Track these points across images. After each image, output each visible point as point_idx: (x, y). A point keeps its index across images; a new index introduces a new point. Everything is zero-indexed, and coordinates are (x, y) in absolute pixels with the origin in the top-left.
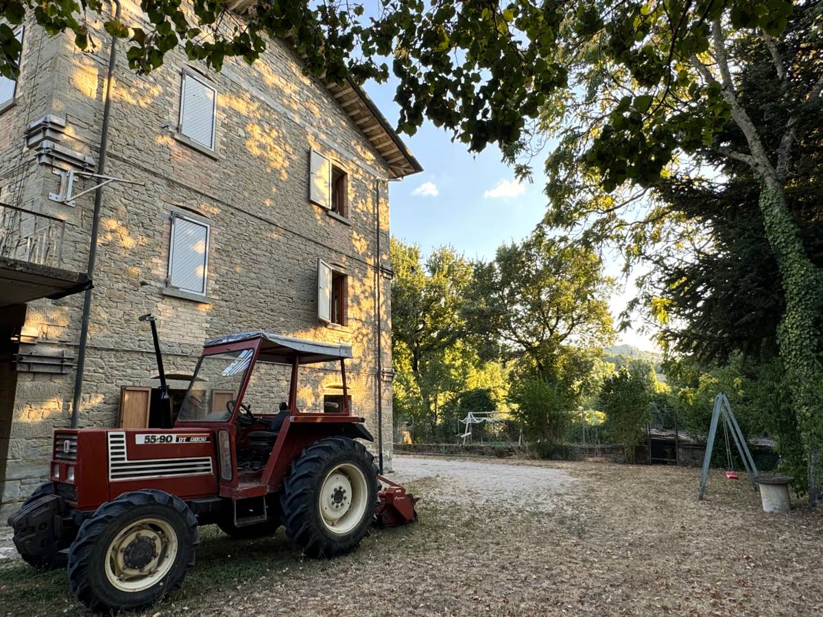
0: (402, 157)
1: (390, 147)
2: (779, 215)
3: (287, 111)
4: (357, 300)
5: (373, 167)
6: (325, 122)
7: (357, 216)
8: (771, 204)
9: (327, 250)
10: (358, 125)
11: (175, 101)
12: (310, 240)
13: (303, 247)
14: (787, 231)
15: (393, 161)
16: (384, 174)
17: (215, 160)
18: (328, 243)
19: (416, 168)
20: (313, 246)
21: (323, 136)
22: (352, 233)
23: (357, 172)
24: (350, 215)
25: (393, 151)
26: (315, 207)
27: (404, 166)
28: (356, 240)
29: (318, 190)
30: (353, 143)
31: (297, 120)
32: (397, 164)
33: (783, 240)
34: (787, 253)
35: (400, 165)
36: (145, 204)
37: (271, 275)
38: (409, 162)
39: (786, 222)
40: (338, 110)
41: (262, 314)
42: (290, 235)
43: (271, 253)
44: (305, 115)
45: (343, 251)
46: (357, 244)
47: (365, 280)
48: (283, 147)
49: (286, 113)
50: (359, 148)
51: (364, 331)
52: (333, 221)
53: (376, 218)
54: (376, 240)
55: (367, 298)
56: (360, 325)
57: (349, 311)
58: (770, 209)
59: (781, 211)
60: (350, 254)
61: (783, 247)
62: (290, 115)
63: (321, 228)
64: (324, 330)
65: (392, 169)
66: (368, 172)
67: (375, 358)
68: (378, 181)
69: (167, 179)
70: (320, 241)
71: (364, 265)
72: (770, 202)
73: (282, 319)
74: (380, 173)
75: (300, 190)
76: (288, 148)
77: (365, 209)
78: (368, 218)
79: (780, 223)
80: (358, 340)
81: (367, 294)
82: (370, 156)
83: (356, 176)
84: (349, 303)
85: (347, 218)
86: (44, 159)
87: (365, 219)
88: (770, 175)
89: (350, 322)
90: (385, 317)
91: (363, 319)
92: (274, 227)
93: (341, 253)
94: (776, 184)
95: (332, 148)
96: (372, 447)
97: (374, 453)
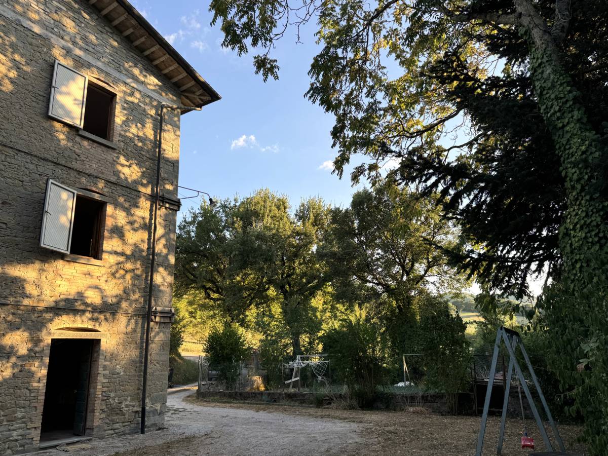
0: (193, 83)
1: (177, 72)
2: (552, 77)
3: (21, 18)
4: (118, 232)
5: (158, 93)
6: (84, 39)
7: (128, 141)
8: (540, 65)
9: (73, 174)
10: (136, 47)
12: (45, 160)
13: (32, 166)
14: (562, 95)
15: (184, 88)
16: (173, 101)
18: (77, 165)
20: (51, 166)
21: (78, 52)
22: (118, 158)
23: (132, 94)
24: (116, 138)
25: (181, 77)
26: (58, 126)
27: (198, 93)
28: (123, 165)
29: (62, 107)
30: (126, 65)
31: (37, 29)
32: (188, 91)
33: (557, 108)
34: (564, 126)
35: (194, 93)
38: (203, 88)
39: (561, 85)
40: (107, 28)
42: (11, 152)
44: (53, 26)
45: (101, 176)
46: (126, 171)
47: (135, 210)
48: (9, 54)
49: (19, 21)
50: (136, 72)
51: (129, 266)
52: (85, 143)
53: (158, 144)
54: (156, 168)
55: (135, 230)
56: (121, 259)
57: (104, 242)
58: (540, 71)
59: (555, 71)
60: (113, 179)
61: (558, 119)
62: (27, 24)
63: (66, 148)
64: (60, 264)
65: (187, 97)
66: (149, 96)
67: (144, 296)
68: (162, 107)
70: (63, 162)
71: (134, 193)
72: (540, 61)
74: (168, 99)
75: (34, 104)
76: (17, 57)
77: (141, 134)
78: (144, 144)
79: (553, 86)
80: (118, 275)
81: (137, 225)
82: (152, 80)
83: (130, 99)
84: (106, 234)
85: (112, 141)
87: (140, 144)
88: (537, 26)
89: (105, 256)
90: (165, 251)
91: (128, 252)
93: (97, 177)
94: (546, 37)
95: (93, 66)
96: (132, 400)
97: (134, 407)
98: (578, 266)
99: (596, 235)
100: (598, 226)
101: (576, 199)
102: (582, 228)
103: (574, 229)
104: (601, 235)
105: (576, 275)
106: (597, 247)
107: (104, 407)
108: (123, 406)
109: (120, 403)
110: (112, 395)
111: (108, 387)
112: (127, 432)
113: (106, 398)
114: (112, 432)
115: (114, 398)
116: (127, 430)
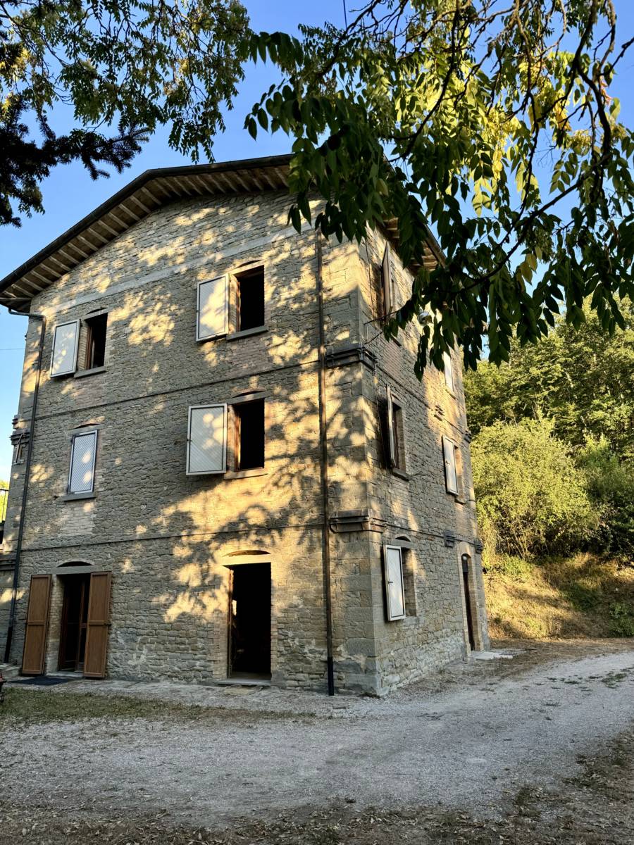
3: (172, 269)
4: (278, 432)
6: (226, 234)
7: (280, 312)
9: (227, 385)
12: (202, 386)
17: (105, 372)
18: (230, 375)
21: (220, 256)
22: (271, 340)
23: (280, 252)
24: (269, 317)
26: (210, 344)
28: (277, 346)
29: (206, 327)
30: (271, 221)
37: (154, 448)
42: (178, 394)
43: (155, 425)
45: (253, 372)
46: (281, 350)
48: (168, 310)
49: (172, 272)
50: (282, 218)
51: (293, 469)
52: (237, 343)
56: (284, 462)
57: (265, 449)
64: (220, 489)
70: (218, 379)
71: (296, 370)
78: (302, 301)
81: (299, 413)
85: (263, 324)
87: (296, 306)
89: (266, 464)
90: (343, 432)
93: (251, 375)
95: (236, 255)
96: (318, 644)
97: (322, 654)
107: (282, 649)
108: (306, 651)
109: (302, 646)
110: (290, 634)
111: (285, 623)
112: (315, 687)
113: (283, 637)
114: (296, 683)
115: (293, 638)
116: (316, 685)
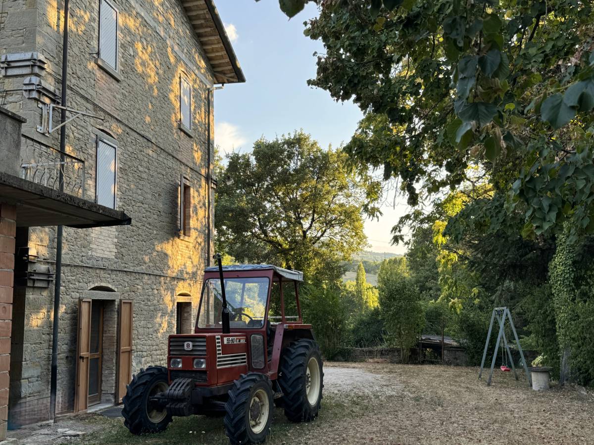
0: (231, 67)
1: (222, 57)
3: (156, 25)
4: (195, 210)
5: (205, 76)
6: (177, 33)
7: (196, 128)
10: (198, 34)
11: (96, 25)
13: (166, 161)
15: (220, 69)
16: (211, 82)
17: (118, 81)
18: (179, 157)
19: (239, 77)
20: (171, 159)
23: (196, 82)
24: (192, 127)
25: (222, 61)
27: (230, 75)
28: (195, 151)
31: (162, 33)
32: (222, 72)
35: (225, 74)
36: (83, 130)
37: (149, 191)
38: (235, 72)
40: (185, 18)
41: (144, 228)
43: (149, 170)
44: (166, 26)
45: (188, 163)
47: (200, 190)
49: (155, 27)
50: (196, 56)
51: (199, 240)
52: (182, 134)
53: (208, 128)
54: (208, 151)
55: (200, 207)
56: (197, 234)
57: (191, 221)
60: (192, 166)
62: (158, 28)
63: (176, 142)
66: (202, 81)
67: (205, 267)
68: (209, 90)
69: (94, 105)
71: (200, 176)
73: (155, 232)
74: (208, 81)
76: (157, 63)
77: (200, 120)
80: (196, 249)
81: (201, 204)
82: (203, 64)
83: (196, 87)
84: (191, 213)
86: (35, 95)
87: (200, 129)
89: (191, 232)
91: (199, 229)
92: (150, 144)
93: (186, 165)
95: (181, 59)
98: (559, 282)
99: (569, 269)
100: (570, 265)
101: (562, 250)
102: (562, 265)
103: (559, 265)
104: (571, 269)
105: (557, 286)
106: (568, 275)
